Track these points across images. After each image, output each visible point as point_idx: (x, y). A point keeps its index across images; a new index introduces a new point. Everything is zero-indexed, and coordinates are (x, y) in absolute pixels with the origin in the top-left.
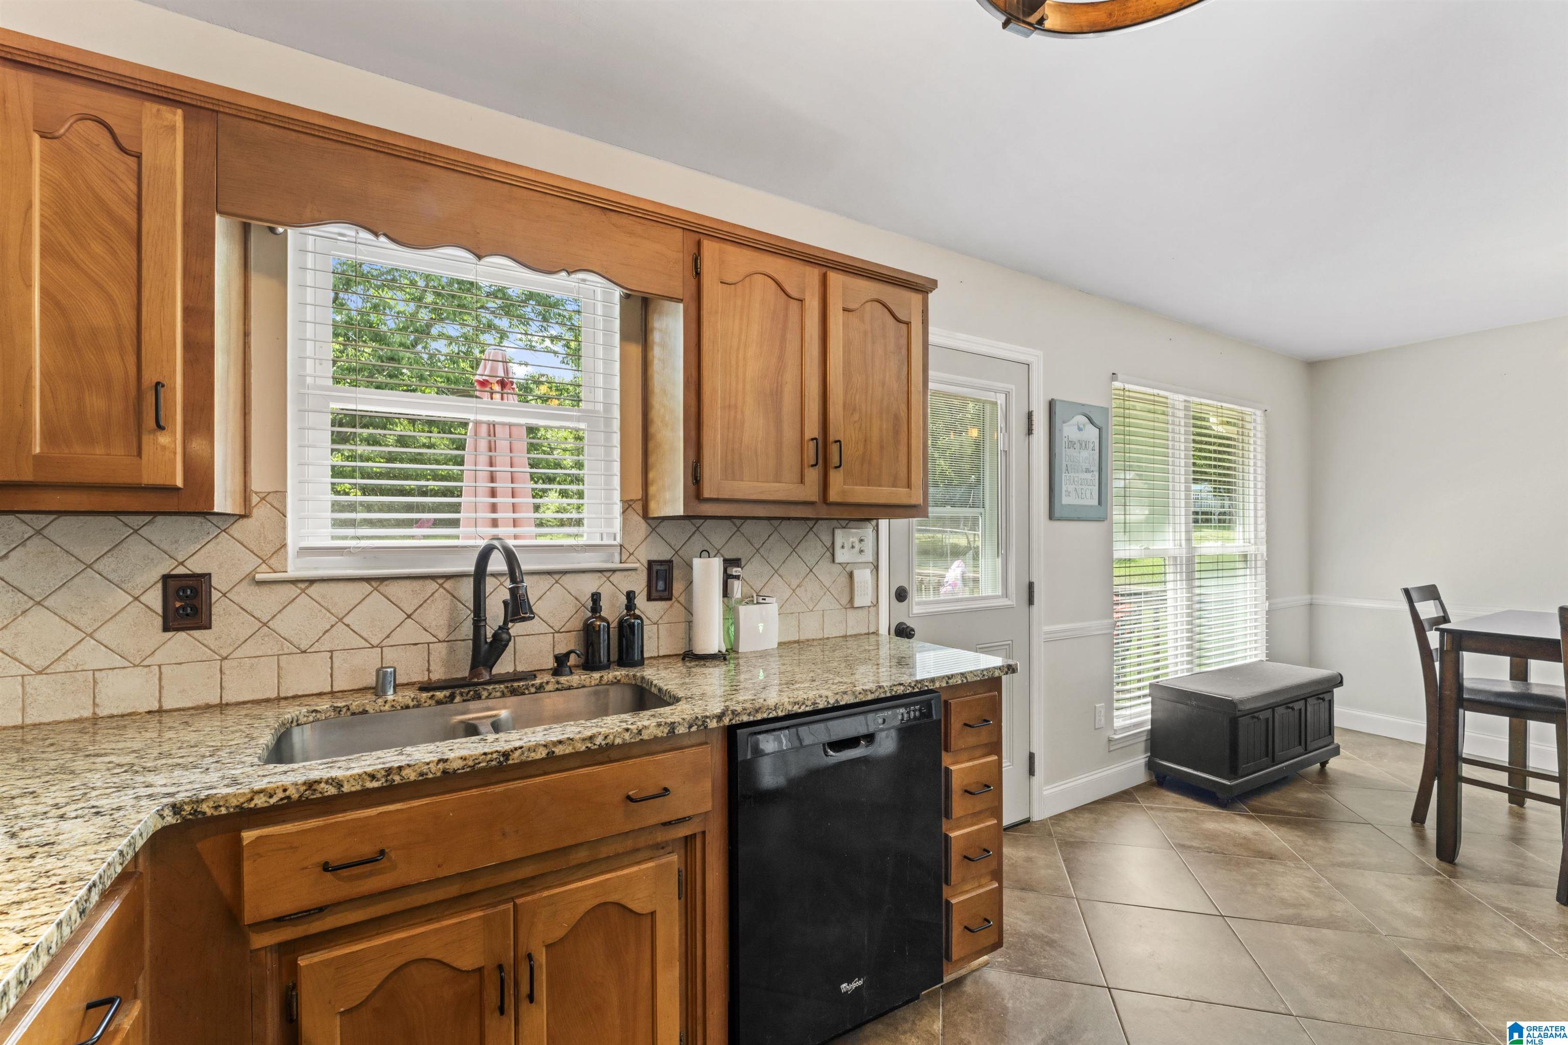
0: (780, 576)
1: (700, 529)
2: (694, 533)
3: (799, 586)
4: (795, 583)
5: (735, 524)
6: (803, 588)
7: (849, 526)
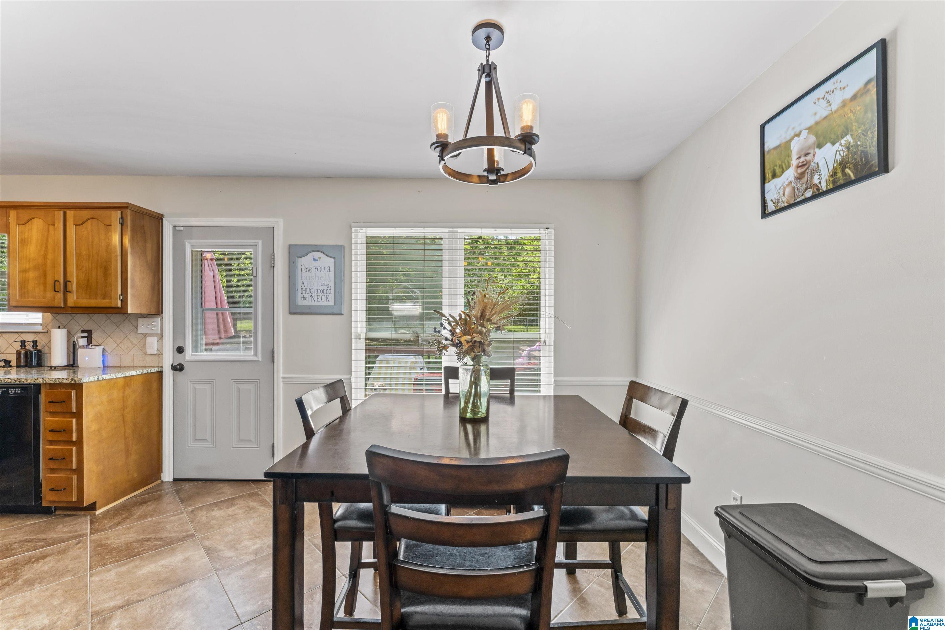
0: (111, 338)
1: (74, 318)
2: (71, 320)
3: (121, 343)
4: (118, 341)
5: (89, 316)
6: (122, 344)
7: (147, 317)
